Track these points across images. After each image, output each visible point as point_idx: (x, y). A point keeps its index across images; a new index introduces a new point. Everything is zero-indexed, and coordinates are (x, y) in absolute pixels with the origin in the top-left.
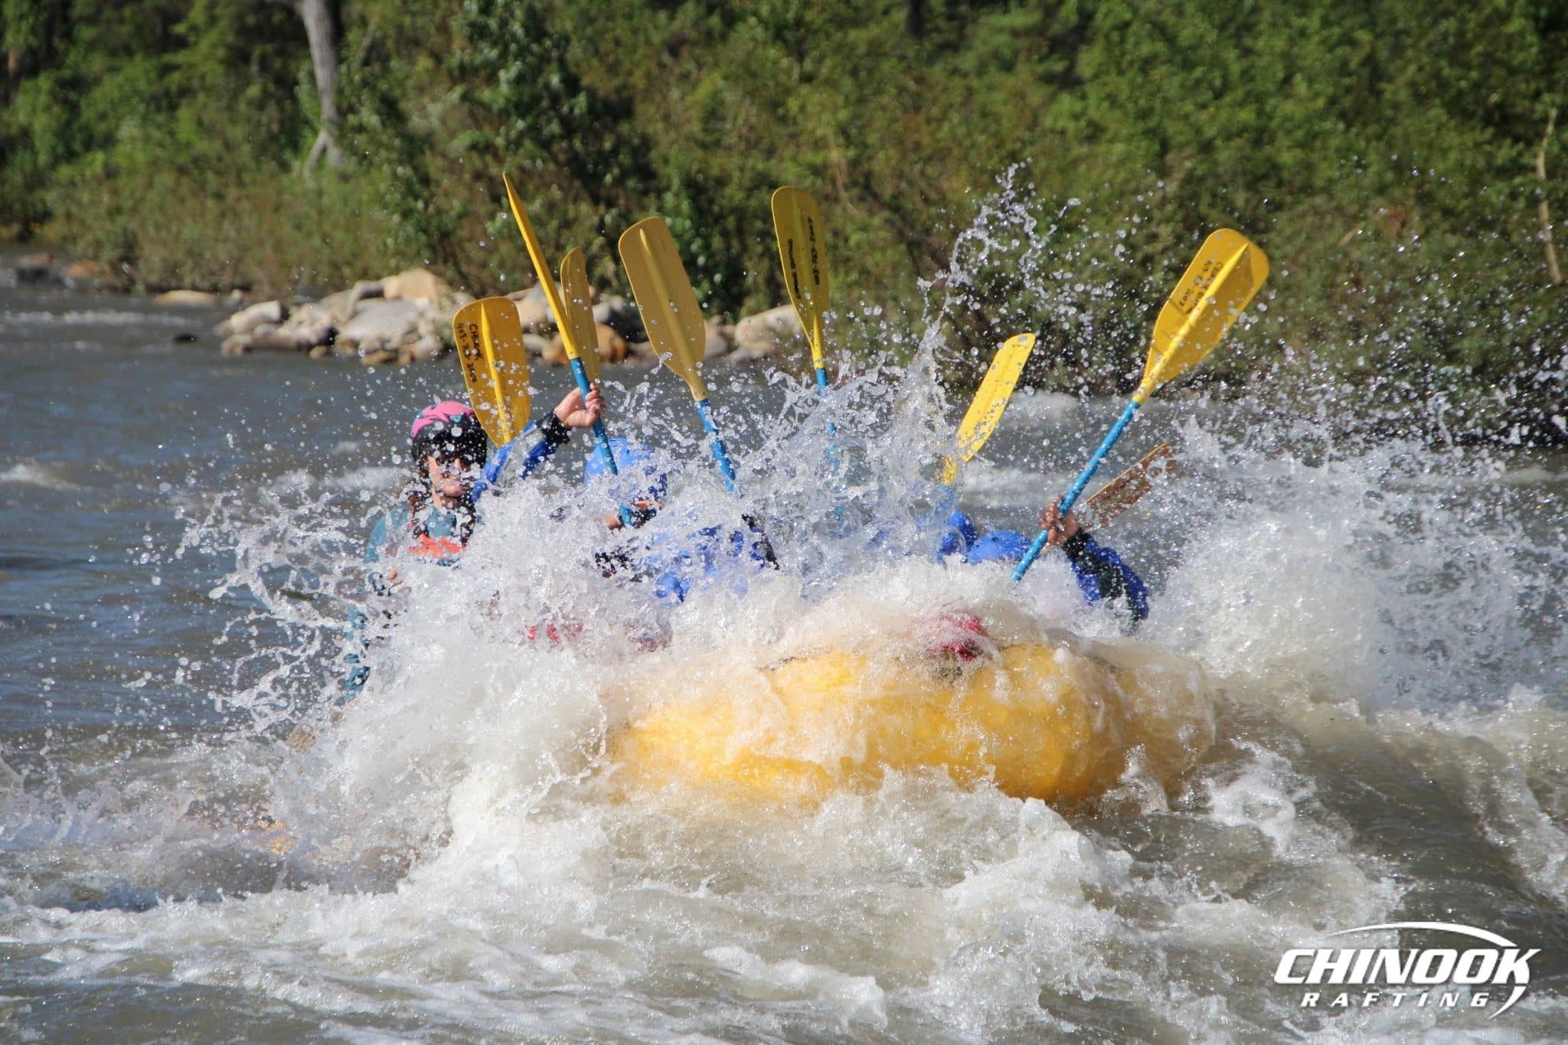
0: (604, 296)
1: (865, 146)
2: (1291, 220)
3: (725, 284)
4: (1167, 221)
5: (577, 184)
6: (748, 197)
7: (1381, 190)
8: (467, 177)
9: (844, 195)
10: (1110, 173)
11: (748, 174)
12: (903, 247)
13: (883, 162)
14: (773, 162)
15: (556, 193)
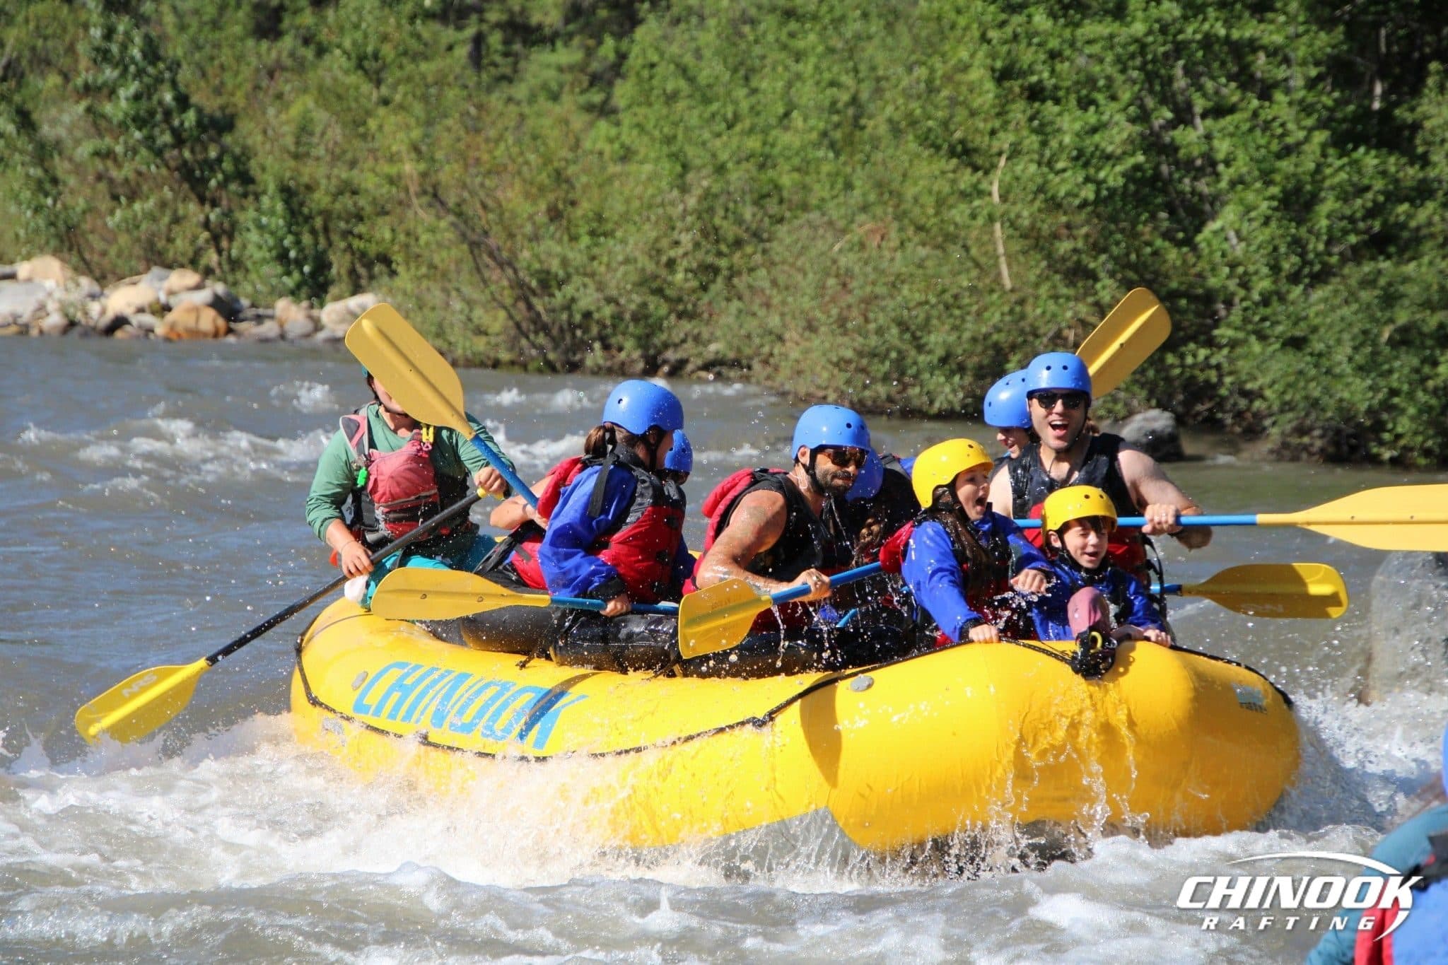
0: (208, 282)
1: (433, 160)
2: (789, 232)
3: (313, 274)
4: (688, 230)
5: (186, 186)
6: (334, 202)
7: (865, 208)
8: (91, 178)
9: (415, 201)
10: (639, 189)
11: (334, 181)
12: (465, 247)
13: (448, 174)
14: (355, 172)
15: (167, 193)
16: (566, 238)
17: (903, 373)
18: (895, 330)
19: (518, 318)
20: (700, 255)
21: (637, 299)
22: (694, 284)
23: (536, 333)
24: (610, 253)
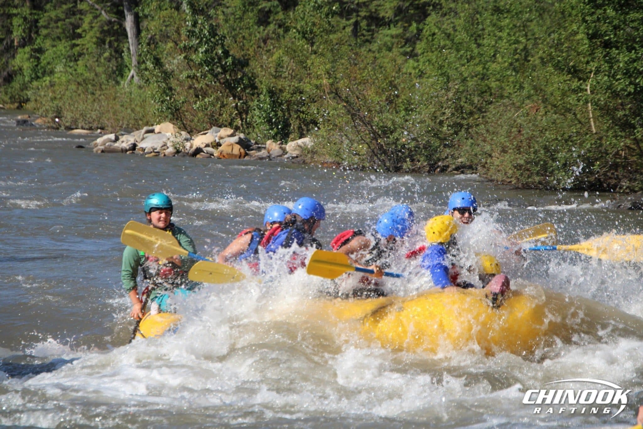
0: (237, 133)
1: (336, 78)
2: (494, 108)
3: (283, 129)
4: (449, 108)
5: (227, 90)
6: (292, 97)
7: (529, 97)
8: (186, 88)
9: (328, 96)
10: (427, 90)
11: (292, 88)
12: (349, 116)
13: (342, 84)
14: (301, 84)
15: (219, 94)
16: (394, 112)
18: (542, 152)
19: (373, 147)
20: (454, 119)
21: (426, 139)
22: (452, 132)
23: (381, 154)
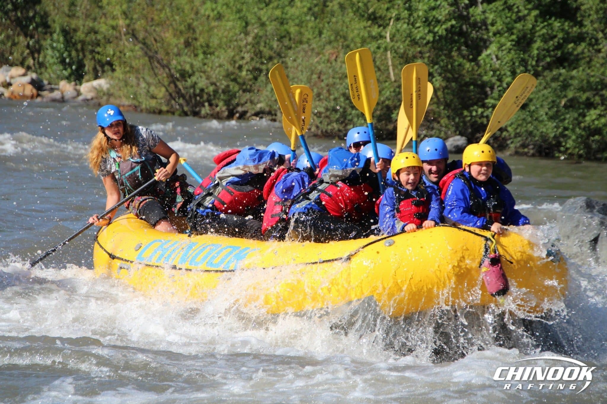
0: (29, 73)
1: (132, 19)
2: (294, 54)
3: (76, 70)
4: (248, 52)
5: (19, 29)
6: (86, 37)
7: (330, 42)
9: (124, 38)
10: (226, 33)
11: (86, 28)
12: (147, 58)
13: (139, 25)
14: (96, 23)
15: (10, 32)
16: (192, 55)
17: (345, 119)
18: (342, 99)
19: (171, 91)
20: (253, 64)
21: (225, 83)
22: (251, 76)
23: (179, 98)
24: (213, 62)
